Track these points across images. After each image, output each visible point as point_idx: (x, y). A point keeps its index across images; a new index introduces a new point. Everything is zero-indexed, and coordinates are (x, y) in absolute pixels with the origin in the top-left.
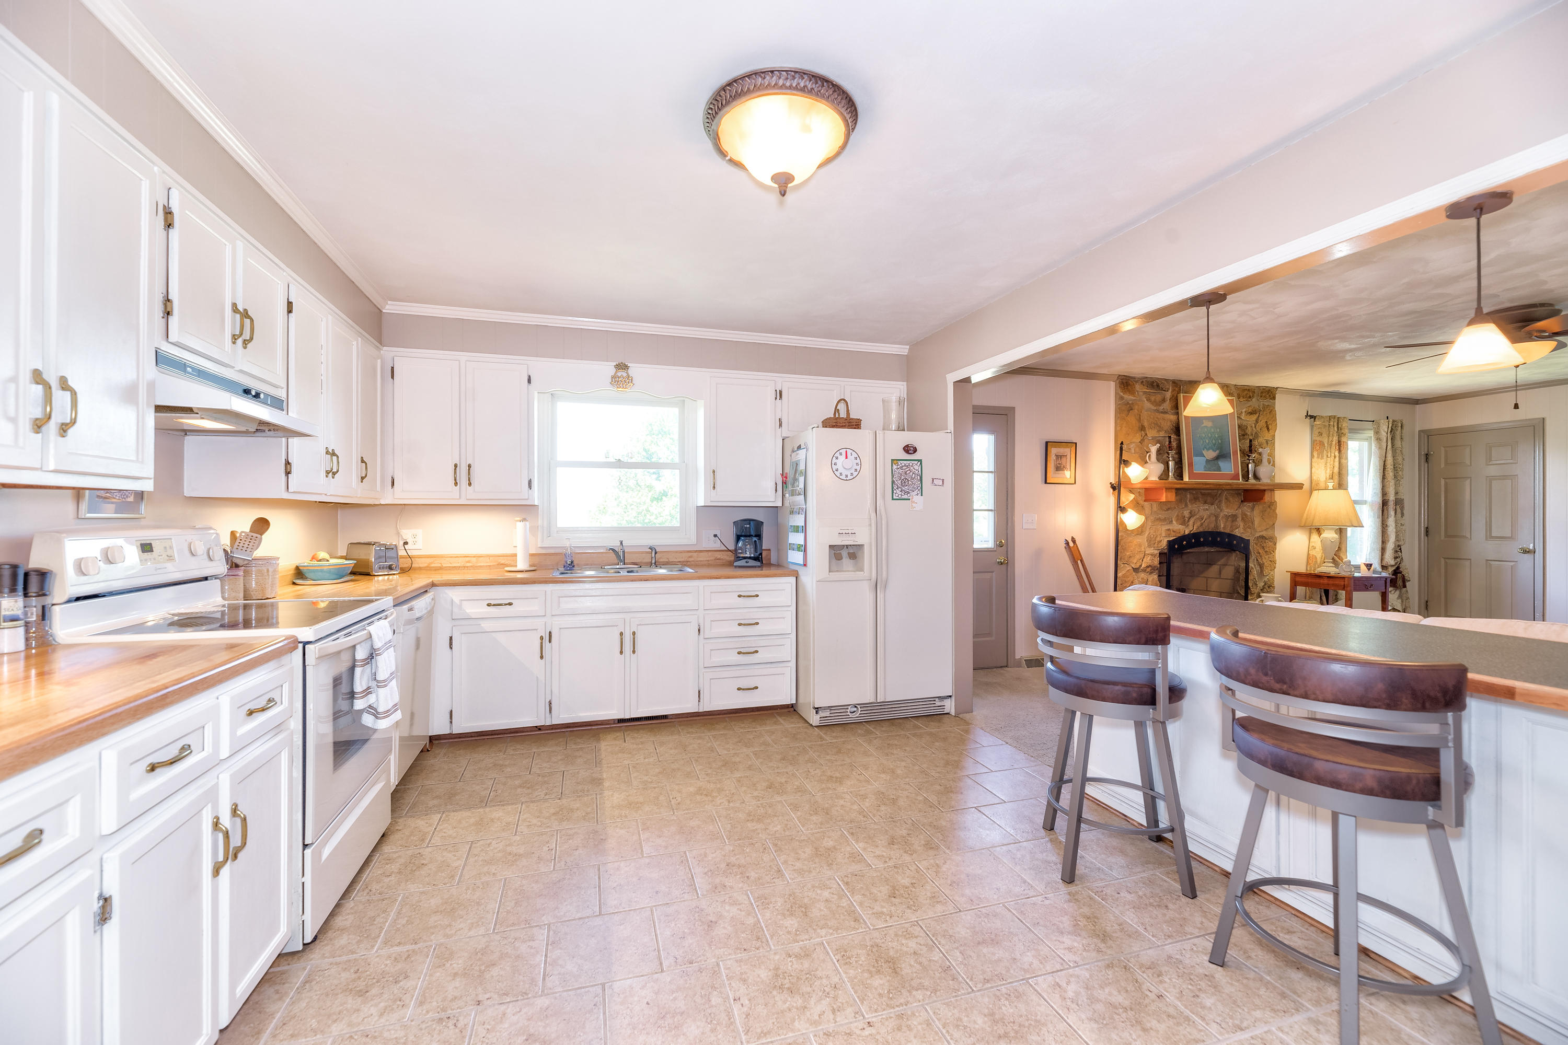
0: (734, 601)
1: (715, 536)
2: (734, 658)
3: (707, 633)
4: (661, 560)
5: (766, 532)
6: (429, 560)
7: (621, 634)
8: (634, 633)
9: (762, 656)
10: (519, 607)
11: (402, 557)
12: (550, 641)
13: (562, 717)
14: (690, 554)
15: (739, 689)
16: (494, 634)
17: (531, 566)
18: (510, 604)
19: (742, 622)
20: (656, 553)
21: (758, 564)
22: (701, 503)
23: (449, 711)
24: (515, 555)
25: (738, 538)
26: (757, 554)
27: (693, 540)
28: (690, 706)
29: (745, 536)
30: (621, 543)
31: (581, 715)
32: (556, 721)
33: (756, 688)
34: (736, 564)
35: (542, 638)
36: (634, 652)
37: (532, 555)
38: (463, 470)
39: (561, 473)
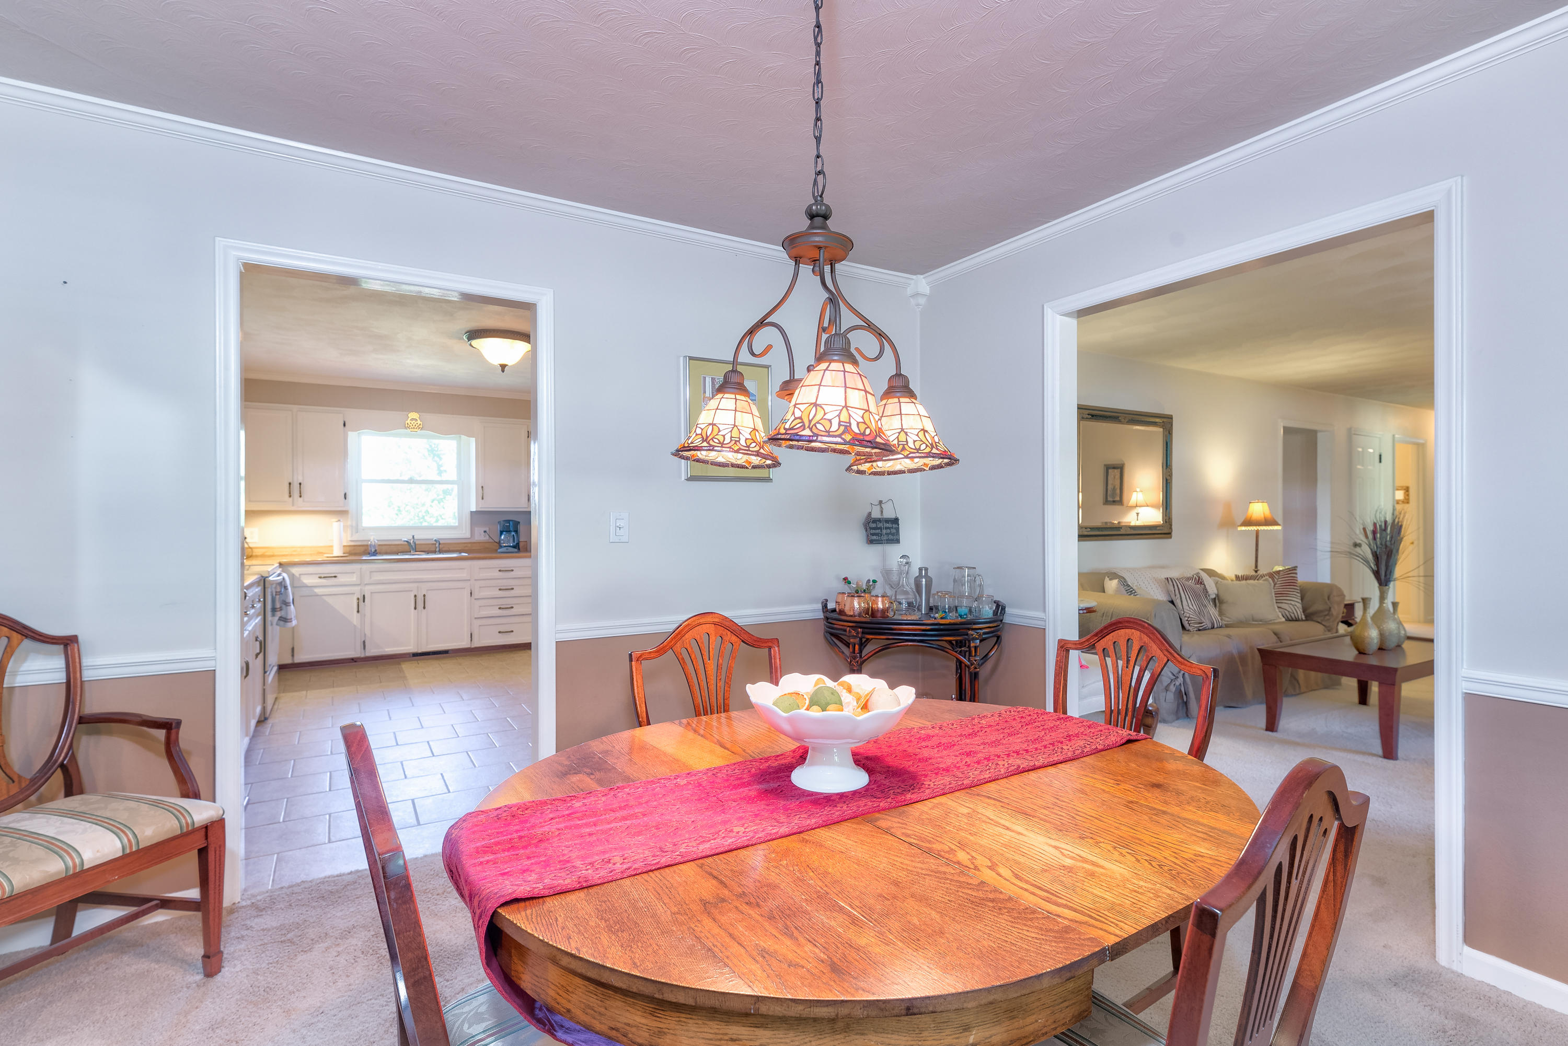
0: (497, 574)
1: (485, 532)
2: (498, 612)
3: (476, 595)
4: (444, 549)
5: (522, 528)
6: (263, 550)
7: (415, 596)
8: (424, 596)
9: (515, 611)
10: (342, 579)
11: (247, 548)
12: (364, 601)
13: (372, 651)
14: (466, 545)
15: (499, 632)
16: (324, 597)
17: (344, 553)
18: (335, 577)
19: (502, 588)
20: (440, 544)
21: (516, 550)
22: (474, 510)
23: (291, 647)
24: (332, 546)
25: (501, 533)
26: (515, 544)
27: (468, 535)
28: (464, 643)
29: (506, 531)
30: (413, 537)
31: (386, 650)
32: (368, 654)
33: (512, 631)
34: (499, 550)
35: (358, 599)
36: (424, 608)
37: (344, 546)
38: (295, 487)
39: (364, 485)
